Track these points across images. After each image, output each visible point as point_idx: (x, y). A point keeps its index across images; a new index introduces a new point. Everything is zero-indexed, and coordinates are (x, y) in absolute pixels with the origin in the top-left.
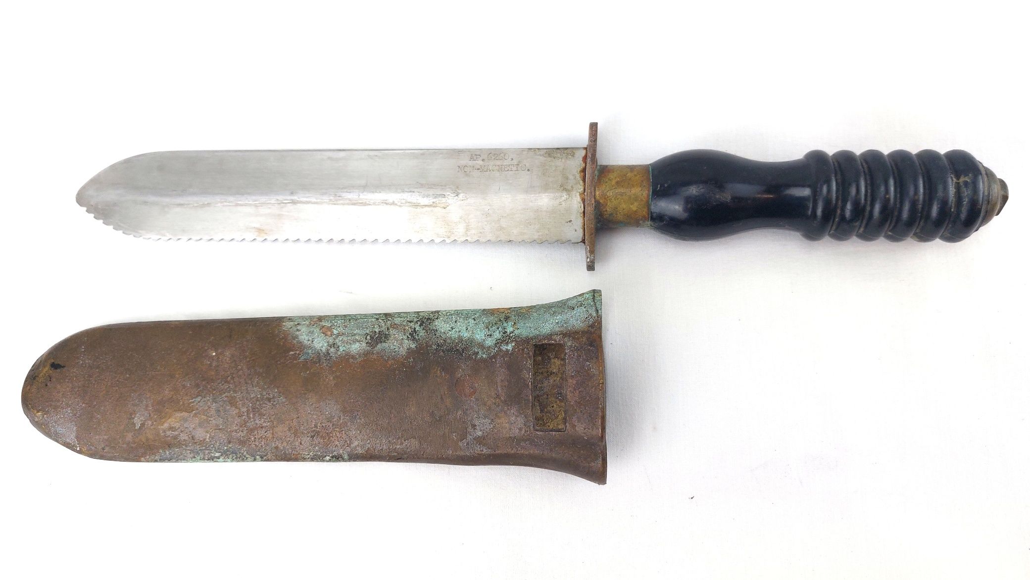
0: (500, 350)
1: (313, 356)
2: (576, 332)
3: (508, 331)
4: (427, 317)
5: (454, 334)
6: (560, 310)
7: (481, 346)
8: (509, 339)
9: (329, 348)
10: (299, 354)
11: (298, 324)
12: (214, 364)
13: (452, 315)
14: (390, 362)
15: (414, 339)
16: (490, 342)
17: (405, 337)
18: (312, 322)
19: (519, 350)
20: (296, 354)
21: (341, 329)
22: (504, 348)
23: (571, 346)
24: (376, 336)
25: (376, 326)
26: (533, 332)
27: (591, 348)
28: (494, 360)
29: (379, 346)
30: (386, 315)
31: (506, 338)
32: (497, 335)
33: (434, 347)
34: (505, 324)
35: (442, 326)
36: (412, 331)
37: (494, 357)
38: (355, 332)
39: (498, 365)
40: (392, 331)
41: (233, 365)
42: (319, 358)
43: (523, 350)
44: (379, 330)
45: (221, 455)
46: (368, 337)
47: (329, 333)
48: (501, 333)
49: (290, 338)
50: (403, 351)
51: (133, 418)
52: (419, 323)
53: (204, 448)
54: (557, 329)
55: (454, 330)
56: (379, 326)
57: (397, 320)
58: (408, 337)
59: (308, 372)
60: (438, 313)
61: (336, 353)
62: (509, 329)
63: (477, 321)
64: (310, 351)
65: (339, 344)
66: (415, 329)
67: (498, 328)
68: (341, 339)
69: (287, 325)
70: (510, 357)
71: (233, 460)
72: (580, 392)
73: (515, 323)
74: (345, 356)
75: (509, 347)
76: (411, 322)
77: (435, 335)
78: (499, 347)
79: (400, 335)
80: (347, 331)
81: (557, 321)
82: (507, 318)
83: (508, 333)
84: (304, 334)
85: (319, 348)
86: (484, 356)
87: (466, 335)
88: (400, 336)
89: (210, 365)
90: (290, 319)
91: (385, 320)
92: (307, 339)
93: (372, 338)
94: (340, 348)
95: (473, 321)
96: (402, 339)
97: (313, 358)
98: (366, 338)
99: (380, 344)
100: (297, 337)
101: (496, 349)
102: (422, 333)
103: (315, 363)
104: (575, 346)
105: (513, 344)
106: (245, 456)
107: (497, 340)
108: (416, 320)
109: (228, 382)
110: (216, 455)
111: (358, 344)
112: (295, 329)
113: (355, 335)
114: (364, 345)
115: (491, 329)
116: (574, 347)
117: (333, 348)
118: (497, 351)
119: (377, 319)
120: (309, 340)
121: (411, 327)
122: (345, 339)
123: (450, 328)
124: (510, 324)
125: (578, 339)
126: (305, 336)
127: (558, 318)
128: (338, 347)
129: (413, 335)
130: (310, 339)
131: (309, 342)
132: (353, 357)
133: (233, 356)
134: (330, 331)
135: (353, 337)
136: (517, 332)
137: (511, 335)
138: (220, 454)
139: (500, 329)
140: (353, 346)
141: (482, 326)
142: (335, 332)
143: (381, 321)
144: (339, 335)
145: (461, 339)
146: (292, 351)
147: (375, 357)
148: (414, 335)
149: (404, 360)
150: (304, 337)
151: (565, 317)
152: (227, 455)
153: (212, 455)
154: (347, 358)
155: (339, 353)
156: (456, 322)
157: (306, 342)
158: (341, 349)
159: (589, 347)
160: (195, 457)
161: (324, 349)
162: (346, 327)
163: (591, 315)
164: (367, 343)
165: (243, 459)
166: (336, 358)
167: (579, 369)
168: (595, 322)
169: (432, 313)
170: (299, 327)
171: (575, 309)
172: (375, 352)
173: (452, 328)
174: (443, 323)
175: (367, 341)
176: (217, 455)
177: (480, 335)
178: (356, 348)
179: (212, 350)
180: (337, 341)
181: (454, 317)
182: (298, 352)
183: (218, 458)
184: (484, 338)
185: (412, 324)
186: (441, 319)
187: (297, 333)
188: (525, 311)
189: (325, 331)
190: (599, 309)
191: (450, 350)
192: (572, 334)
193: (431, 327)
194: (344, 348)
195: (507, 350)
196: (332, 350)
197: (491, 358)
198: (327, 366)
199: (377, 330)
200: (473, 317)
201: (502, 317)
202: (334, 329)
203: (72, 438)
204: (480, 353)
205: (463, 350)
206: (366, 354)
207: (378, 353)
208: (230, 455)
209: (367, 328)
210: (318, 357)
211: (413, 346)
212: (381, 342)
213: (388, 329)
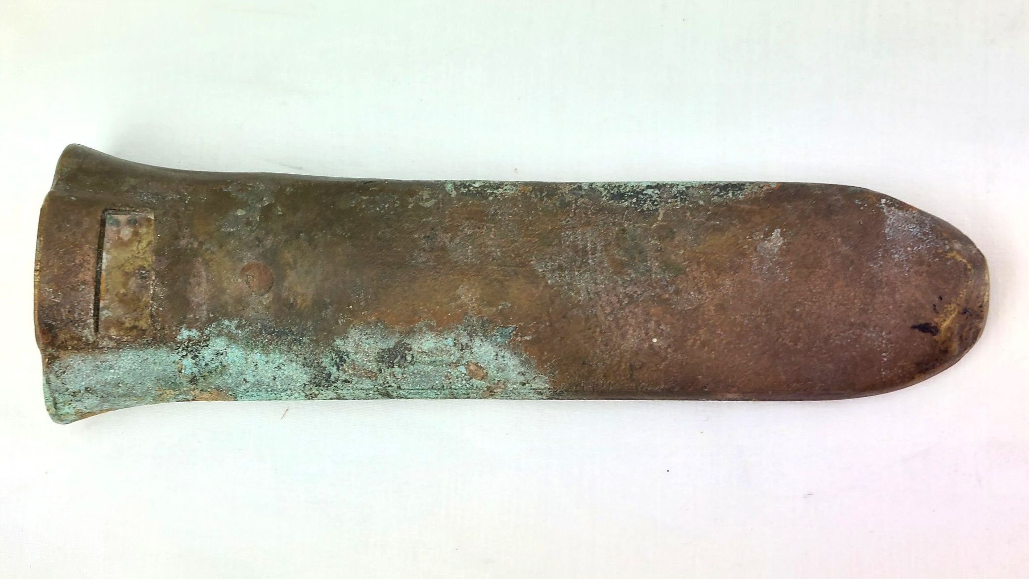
0: (201, 330)
1: (494, 332)
2: (77, 349)
3: (190, 359)
4: (321, 388)
5: (277, 358)
6: (109, 389)
7: (232, 338)
8: (187, 347)
9: (470, 344)
10: (516, 335)
11: (524, 384)
12: (652, 325)
13: (285, 391)
14: (374, 318)
15: (339, 353)
16: (219, 343)
17: (352, 356)
18: (503, 387)
19: (169, 327)
20: (521, 337)
21: (454, 372)
22: (195, 333)
23: (83, 328)
24: (396, 360)
25: (400, 375)
26: (149, 354)
27: (50, 322)
28: (211, 315)
29: (392, 344)
30: (388, 396)
31: (193, 348)
32: (207, 354)
33: (305, 339)
34: (195, 370)
35: (298, 374)
36: (342, 365)
37: (210, 321)
38: (431, 367)
39: (204, 307)
40: (373, 366)
41: (622, 322)
42: (485, 328)
43: (163, 328)
44: (394, 370)
45: (643, 190)
46: (409, 358)
47: (472, 367)
48: (200, 356)
49: (534, 362)
50: (354, 335)
51: (784, 244)
52: (332, 378)
53: (669, 201)
54: (110, 357)
55: (276, 365)
56: (394, 376)
57: (367, 384)
58: (347, 356)
59: (500, 307)
60: (306, 395)
61: (459, 335)
62: (188, 362)
63: (241, 378)
64: (499, 340)
65: (454, 350)
66: (338, 369)
67: (206, 365)
68: (452, 357)
69: (541, 383)
70: (185, 318)
71: (626, 185)
72: (73, 261)
73: (180, 372)
74: (445, 330)
75: (185, 334)
76: (346, 381)
77: (305, 359)
78: (202, 334)
79: (360, 360)
80: (444, 370)
81: (112, 371)
82: (193, 380)
83: (189, 356)
84: (512, 368)
85: (486, 344)
86: (227, 322)
87: (257, 356)
88: (359, 358)
89: (658, 324)
90: (540, 394)
91: (387, 385)
92: (506, 359)
93: (404, 357)
94: (452, 344)
95: (248, 379)
96: (356, 353)
97: (493, 329)
98: (413, 357)
99: (391, 347)
100: (523, 363)
101: (207, 332)
102: (326, 362)
103: (490, 321)
104: (77, 327)
105: (179, 337)
106: (606, 189)
107: (207, 346)
108: (339, 384)
109: (626, 295)
110: (652, 190)
111: (425, 349)
112: (527, 375)
113: (431, 363)
114: (415, 347)
115: (218, 364)
116: (79, 326)
117: (464, 344)
118: (206, 329)
119: (399, 388)
120: (503, 357)
121: (345, 372)
122: (445, 357)
123: (283, 367)
124: (188, 372)
125: (72, 338)
126: (510, 364)
127: (111, 376)
128: (455, 344)
129: (341, 360)
130: (501, 360)
131: (502, 354)
132: (431, 328)
133: (623, 336)
134: (471, 371)
135: (433, 359)
136: (176, 357)
137: (184, 353)
138: (644, 192)
139: (204, 364)
140: (433, 345)
141: (232, 370)
142: (462, 369)
143: (393, 385)
144: (457, 364)
145: (265, 349)
146: (526, 340)
147: (397, 328)
148: (338, 360)
149: (351, 322)
150: (512, 364)
151: (99, 377)
152: (633, 191)
153: (657, 191)
154: (441, 326)
155: (453, 335)
156: (275, 379)
157: (507, 354)
158: (450, 341)
159: (54, 323)
160: (687, 188)
161: (477, 342)
162: (446, 377)
163: (58, 377)
164: (411, 349)
165: (609, 187)
166: (457, 328)
167: (73, 293)
168: (50, 364)
169: (316, 395)
170: (522, 379)
171: (83, 388)
172: (398, 335)
173: (279, 367)
174: (295, 378)
175: (411, 352)
176: (650, 191)
177: (235, 355)
178: (426, 343)
179: (659, 347)
180: (458, 355)
181: (279, 387)
182: (519, 339)
183: (649, 187)
184: (228, 351)
185: (343, 377)
186: (298, 384)
187: (523, 370)
188: (168, 392)
189: (477, 371)
190: (47, 386)
191: (279, 335)
192: (83, 346)
193: (312, 370)
194: (445, 342)
195: (189, 328)
196: (464, 340)
197: (215, 319)
198: (471, 317)
199: (397, 369)
200: (248, 385)
201: (202, 384)
202: (465, 374)
203: (893, 217)
204: (233, 328)
205: (261, 333)
206: (410, 333)
207: (393, 333)
208: (629, 191)
209: (414, 373)
210: (486, 331)
211: (339, 342)
212: (389, 350)
213: (380, 370)
